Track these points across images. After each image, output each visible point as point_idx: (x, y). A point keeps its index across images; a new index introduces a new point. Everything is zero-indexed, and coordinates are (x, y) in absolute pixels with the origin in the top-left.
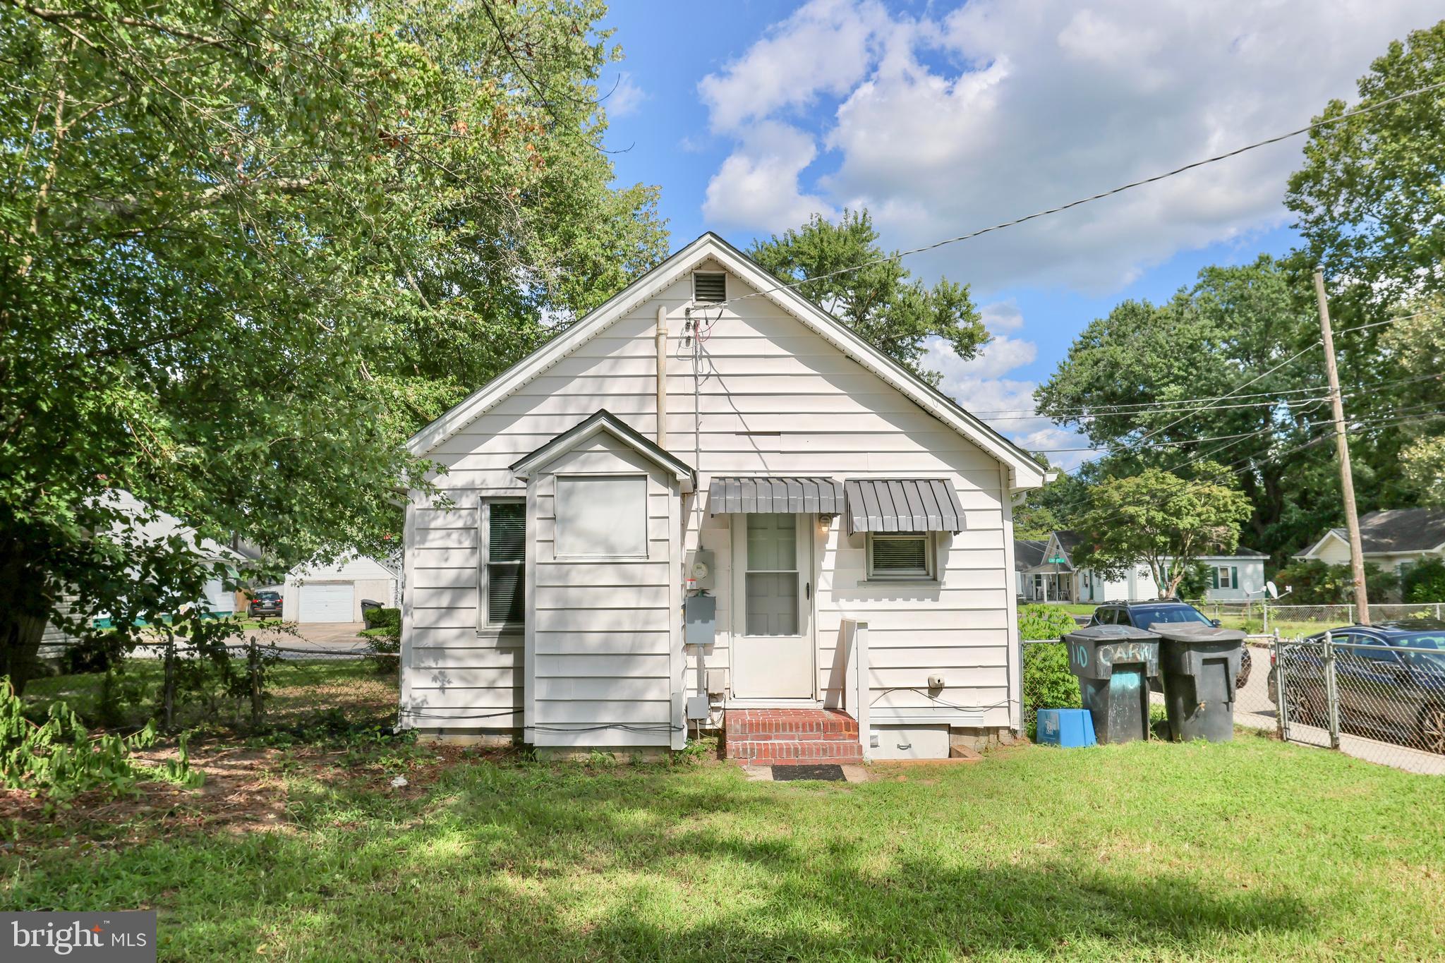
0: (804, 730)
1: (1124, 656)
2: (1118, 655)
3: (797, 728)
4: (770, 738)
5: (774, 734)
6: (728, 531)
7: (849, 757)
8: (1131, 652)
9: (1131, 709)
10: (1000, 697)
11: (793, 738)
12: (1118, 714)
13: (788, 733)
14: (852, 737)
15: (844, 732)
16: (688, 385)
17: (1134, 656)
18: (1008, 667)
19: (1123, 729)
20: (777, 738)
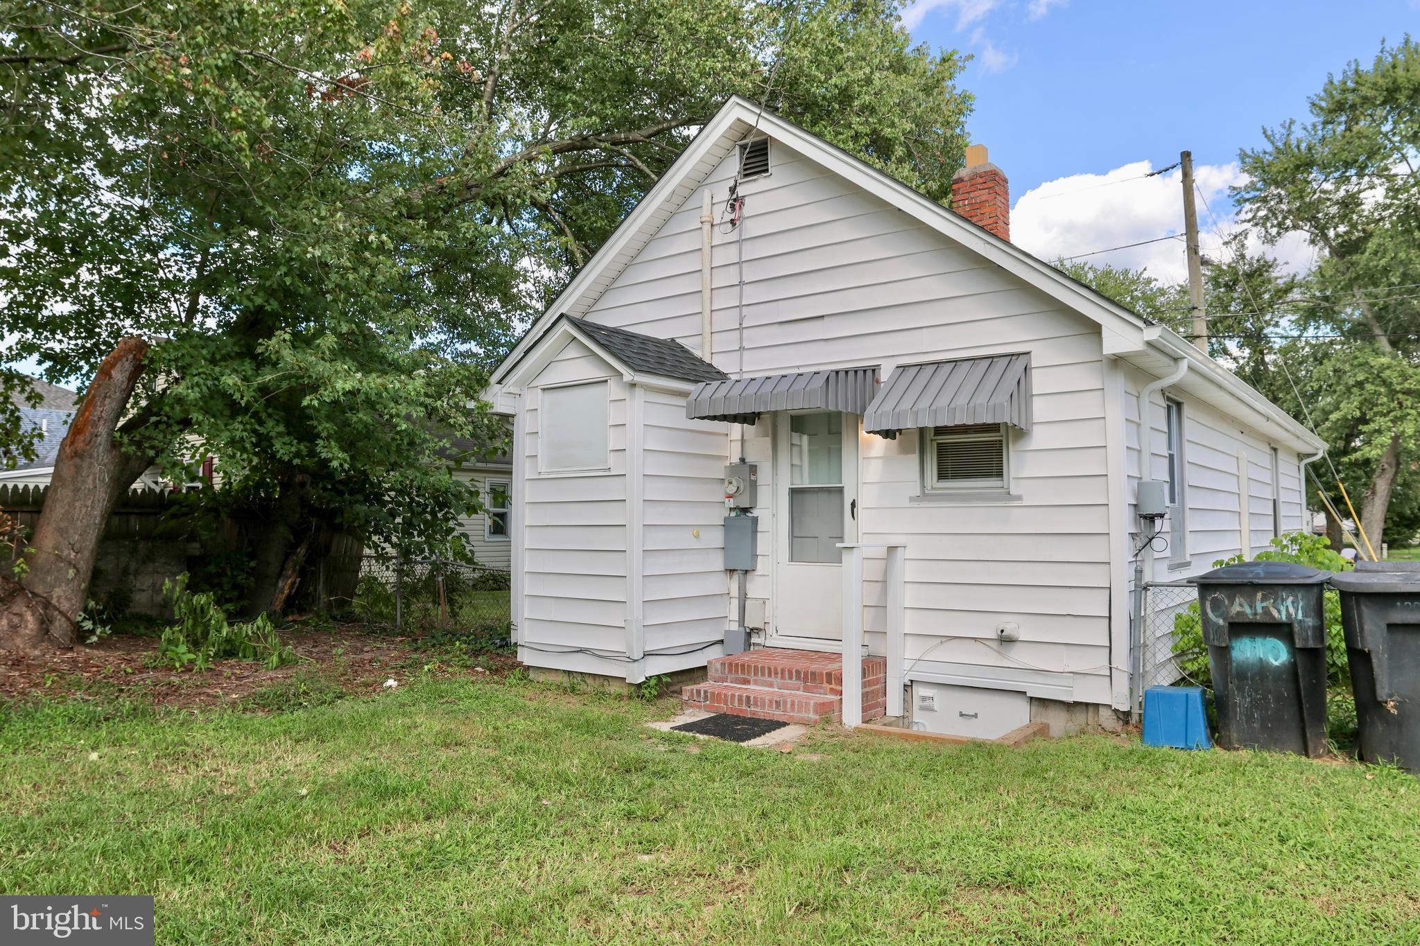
0: (783, 677)
1: (1248, 611)
2: (1236, 608)
3: (776, 673)
4: (747, 682)
5: (752, 678)
6: (768, 440)
7: (804, 715)
8: (1259, 607)
9: (1278, 698)
10: (1098, 662)
11: (771, 685)
12: (1254, 704)
13: (766, 678)
14: (833, 691)
15: (825, 685)
16: (732, 277)
17: (1266, 611)
18: (1110, 618)
19: (1264, 728)
20: (756, 683)
